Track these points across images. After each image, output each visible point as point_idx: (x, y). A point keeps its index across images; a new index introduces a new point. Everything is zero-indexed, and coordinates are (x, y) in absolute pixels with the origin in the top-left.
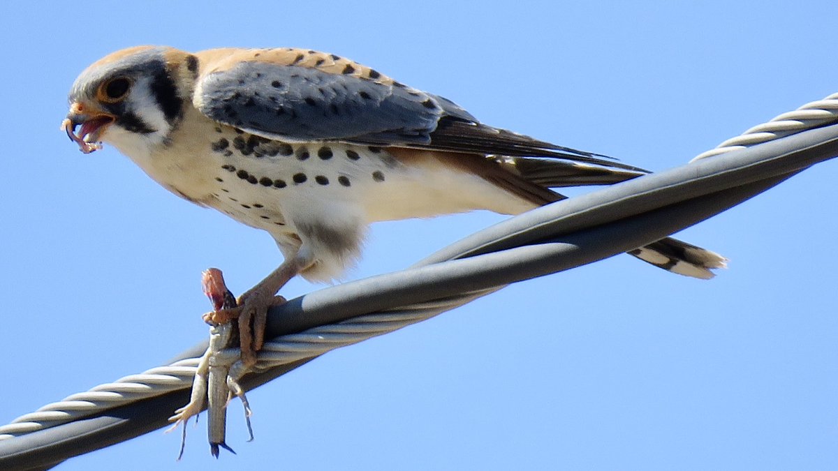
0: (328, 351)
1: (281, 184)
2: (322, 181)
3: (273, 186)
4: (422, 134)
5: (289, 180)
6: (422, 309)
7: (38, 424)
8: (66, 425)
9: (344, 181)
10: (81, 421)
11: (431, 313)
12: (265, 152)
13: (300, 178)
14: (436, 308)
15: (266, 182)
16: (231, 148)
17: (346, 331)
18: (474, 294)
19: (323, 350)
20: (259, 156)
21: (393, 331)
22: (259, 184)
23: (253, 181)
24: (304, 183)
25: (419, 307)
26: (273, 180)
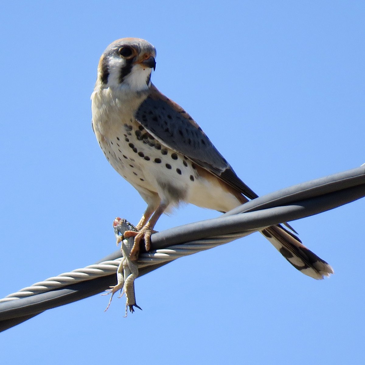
0: (178, 258)
1: (147, 159)
2: (168, 166)
3: (143, 158)
4: (219, 170)
5: (152, 159)
6: (225, 238)
7: (32, 293)
8: (46, 293)
9: (179, 172)
10: (54, 291)
11: (229, 240)
12: (148, 142)
13: (158, 161)
14: (233, 237)
15: (141, 155)
16: (133, 132)
17: (187, 248)
18: (252, 231)
19: (175, 257)
20: (144, 142)
21: (210, 248)
22: (137, 153)
23: (135, 151)
24: (159, 164)
25: (224, 237)
26: (145, 155)
